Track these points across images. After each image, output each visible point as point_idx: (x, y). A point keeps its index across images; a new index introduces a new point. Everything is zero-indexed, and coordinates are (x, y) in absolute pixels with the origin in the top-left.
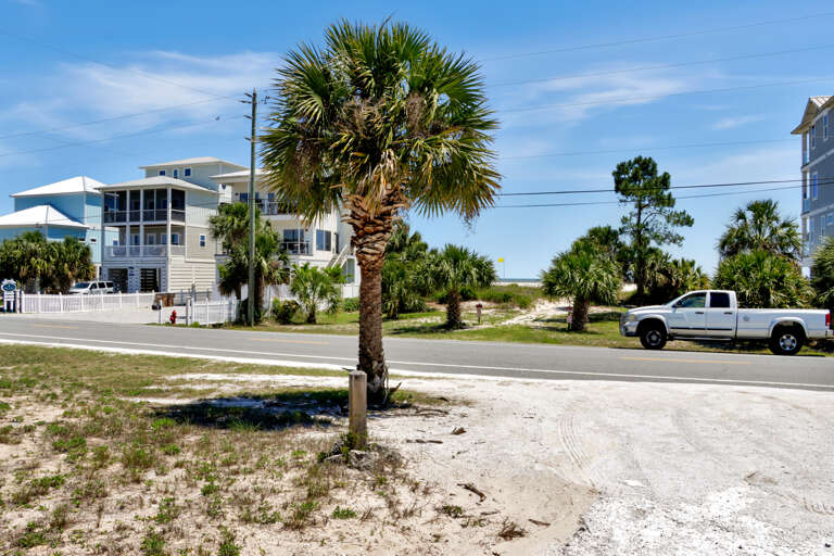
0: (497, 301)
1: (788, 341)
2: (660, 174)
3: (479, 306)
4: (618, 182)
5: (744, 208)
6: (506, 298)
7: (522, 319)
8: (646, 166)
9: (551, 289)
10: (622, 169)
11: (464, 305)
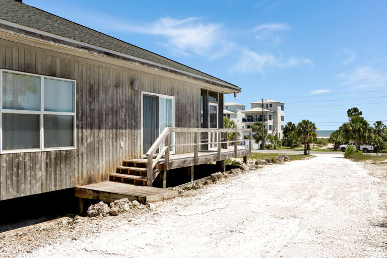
0: (318, 144)
1: (365, 151)
2: (359, 112)
3: (314, 145)
4: (348, 114)
5: (375, 122)
6: (320, 143)
7: (324, 148)
8: (356, 110)
9: (330, 141)
10: (349, 110)
11: (310, 144)
